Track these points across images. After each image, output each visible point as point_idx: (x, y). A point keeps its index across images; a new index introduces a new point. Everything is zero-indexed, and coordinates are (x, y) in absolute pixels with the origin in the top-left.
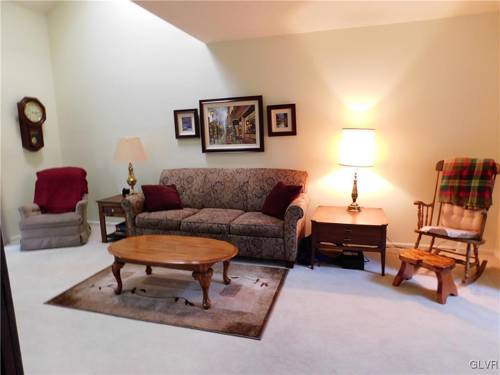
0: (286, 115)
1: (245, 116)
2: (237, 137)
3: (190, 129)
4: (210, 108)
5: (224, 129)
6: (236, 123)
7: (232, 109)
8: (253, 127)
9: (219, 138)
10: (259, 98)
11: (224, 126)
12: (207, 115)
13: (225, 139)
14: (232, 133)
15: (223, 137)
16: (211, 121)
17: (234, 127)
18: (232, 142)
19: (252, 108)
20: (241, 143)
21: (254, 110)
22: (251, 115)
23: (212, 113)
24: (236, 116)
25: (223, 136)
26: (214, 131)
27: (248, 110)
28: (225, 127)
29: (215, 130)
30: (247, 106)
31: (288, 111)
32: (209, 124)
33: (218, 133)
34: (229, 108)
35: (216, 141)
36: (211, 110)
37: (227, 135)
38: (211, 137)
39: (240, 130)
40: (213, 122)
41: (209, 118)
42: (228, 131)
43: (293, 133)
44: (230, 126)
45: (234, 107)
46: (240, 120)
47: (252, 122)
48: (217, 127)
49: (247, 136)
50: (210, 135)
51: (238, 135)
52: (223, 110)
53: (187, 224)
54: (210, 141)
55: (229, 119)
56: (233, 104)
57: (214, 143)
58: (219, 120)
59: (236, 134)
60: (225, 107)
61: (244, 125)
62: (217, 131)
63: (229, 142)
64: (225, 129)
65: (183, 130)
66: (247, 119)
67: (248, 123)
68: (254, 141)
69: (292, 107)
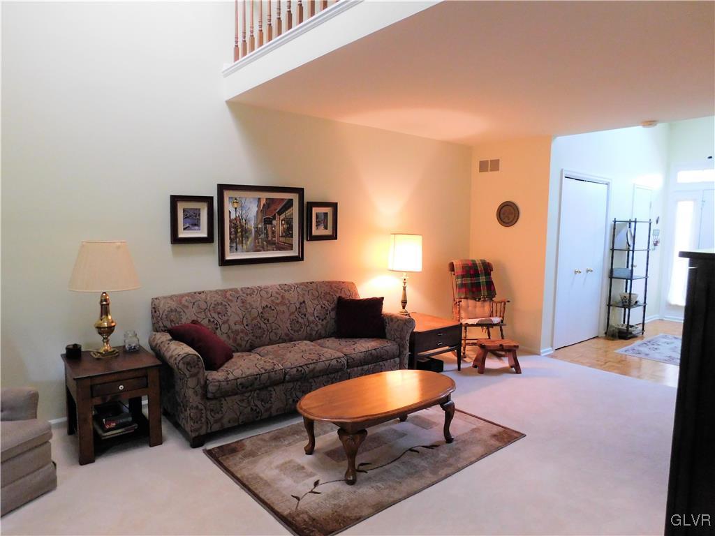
0: (326, 214)
1: (280, 213)
2: (269, 241)
3: (197, 228)
4: (232, 198)
5: (251, 230)
6: (268, 221)
7: (263, 202)
8: (290, 228)
9: (244, 242)
10: (300, 191)
11: (251, 225)
12: (228, 207)
13: (252, 244)
14: (263, 236)
15: (250, 242)
16: (233, 216)
17: (266, 228)
18: (263, 249)
19: (290, 203)
20: (273, 250)
21: (292, 205)
22: (288, 212)
23: (236, 205)
24: (269, 212)
25: (250, 240)
26: (236, 232)
27: (285, 205)
28: (253, 226)
29: (239, 230)
30: (283, 199)
31: (328, 210)
32: (230, 221)
33: (242, 236)
34: (259, 199)
35: (239, 247)
36: (234, 201)
37: (256, 238)
38: (232, 240)
39: (273, 232)
40: (236, 219)
41: (230, 212)
42: (258, 231)
43: (334, 237)
44: (260, 226)
45: (267, 199)
46: (274, 218)
47: (289, 221)
48: (242, 226)
49: (282, 239)
50: (230, 237)
51: (270, 239)
52: (251, 202)
53: (298, 370)
54: (231, 247)
55: (260, 217)
56: (265, 196)
57: (236, 249)
58: (244, 217)
59: (267, 237)
60: (254, 198)
61: (279, 225)
62: (241, 232)
63: (258, 248)
64: (253, 230)
65: (184, 229)
66: (282, 217)
67: (283, 222)
68: (290, 247)
69: (334, 206)
